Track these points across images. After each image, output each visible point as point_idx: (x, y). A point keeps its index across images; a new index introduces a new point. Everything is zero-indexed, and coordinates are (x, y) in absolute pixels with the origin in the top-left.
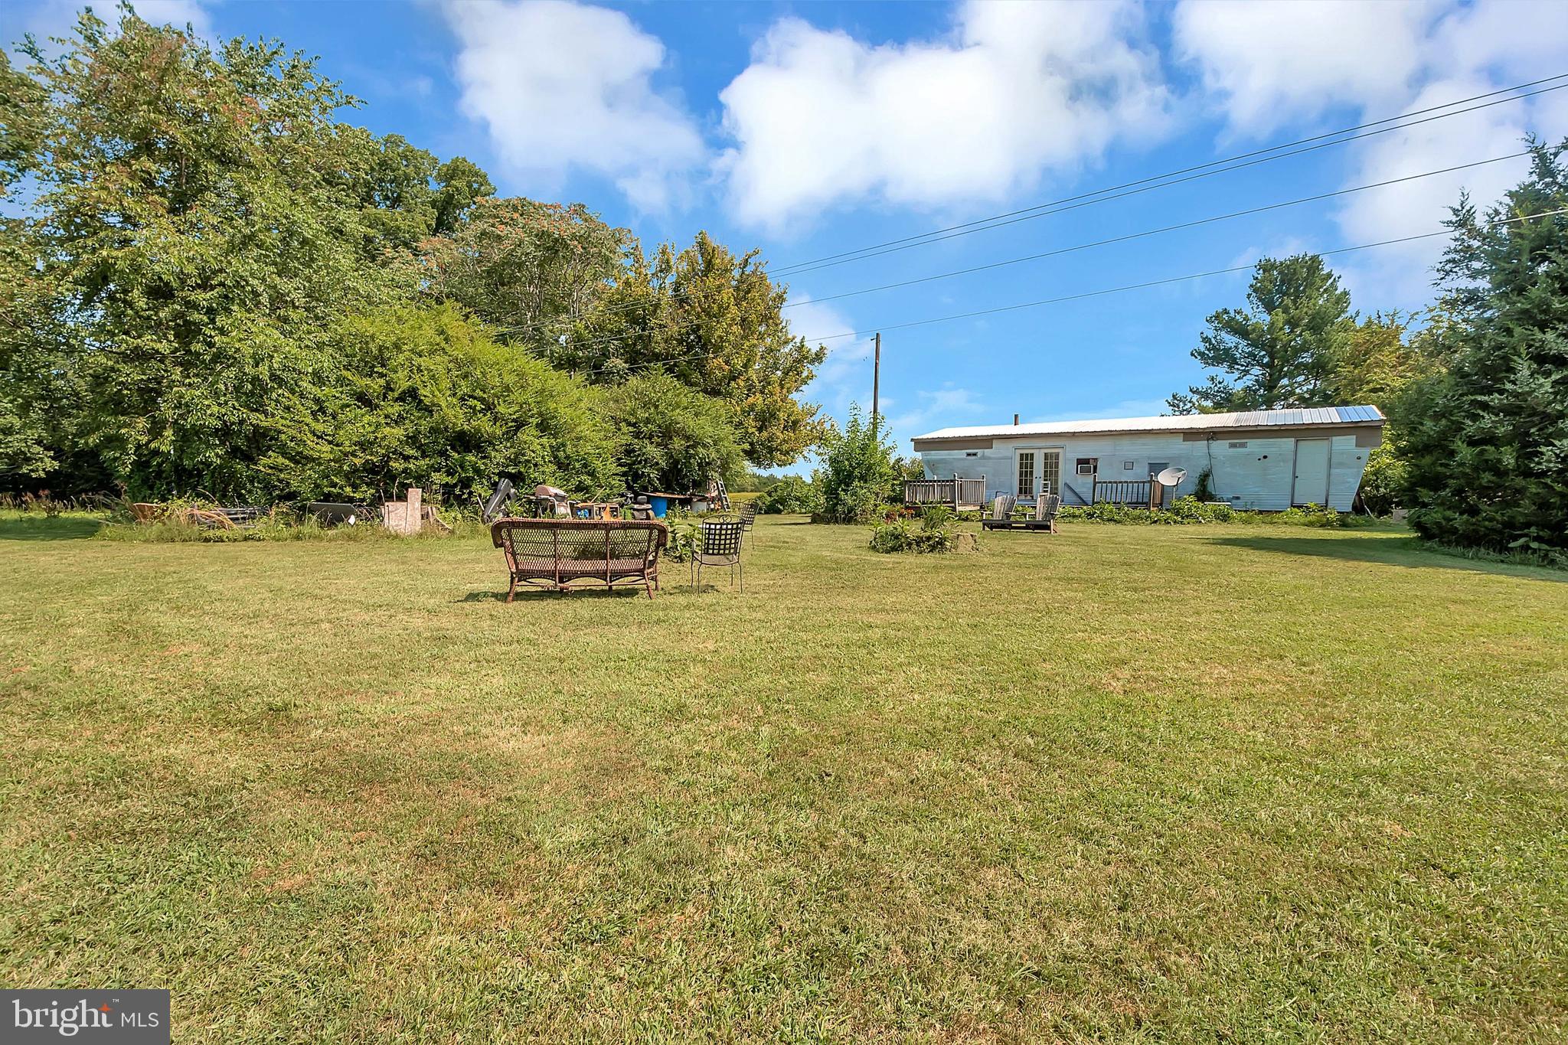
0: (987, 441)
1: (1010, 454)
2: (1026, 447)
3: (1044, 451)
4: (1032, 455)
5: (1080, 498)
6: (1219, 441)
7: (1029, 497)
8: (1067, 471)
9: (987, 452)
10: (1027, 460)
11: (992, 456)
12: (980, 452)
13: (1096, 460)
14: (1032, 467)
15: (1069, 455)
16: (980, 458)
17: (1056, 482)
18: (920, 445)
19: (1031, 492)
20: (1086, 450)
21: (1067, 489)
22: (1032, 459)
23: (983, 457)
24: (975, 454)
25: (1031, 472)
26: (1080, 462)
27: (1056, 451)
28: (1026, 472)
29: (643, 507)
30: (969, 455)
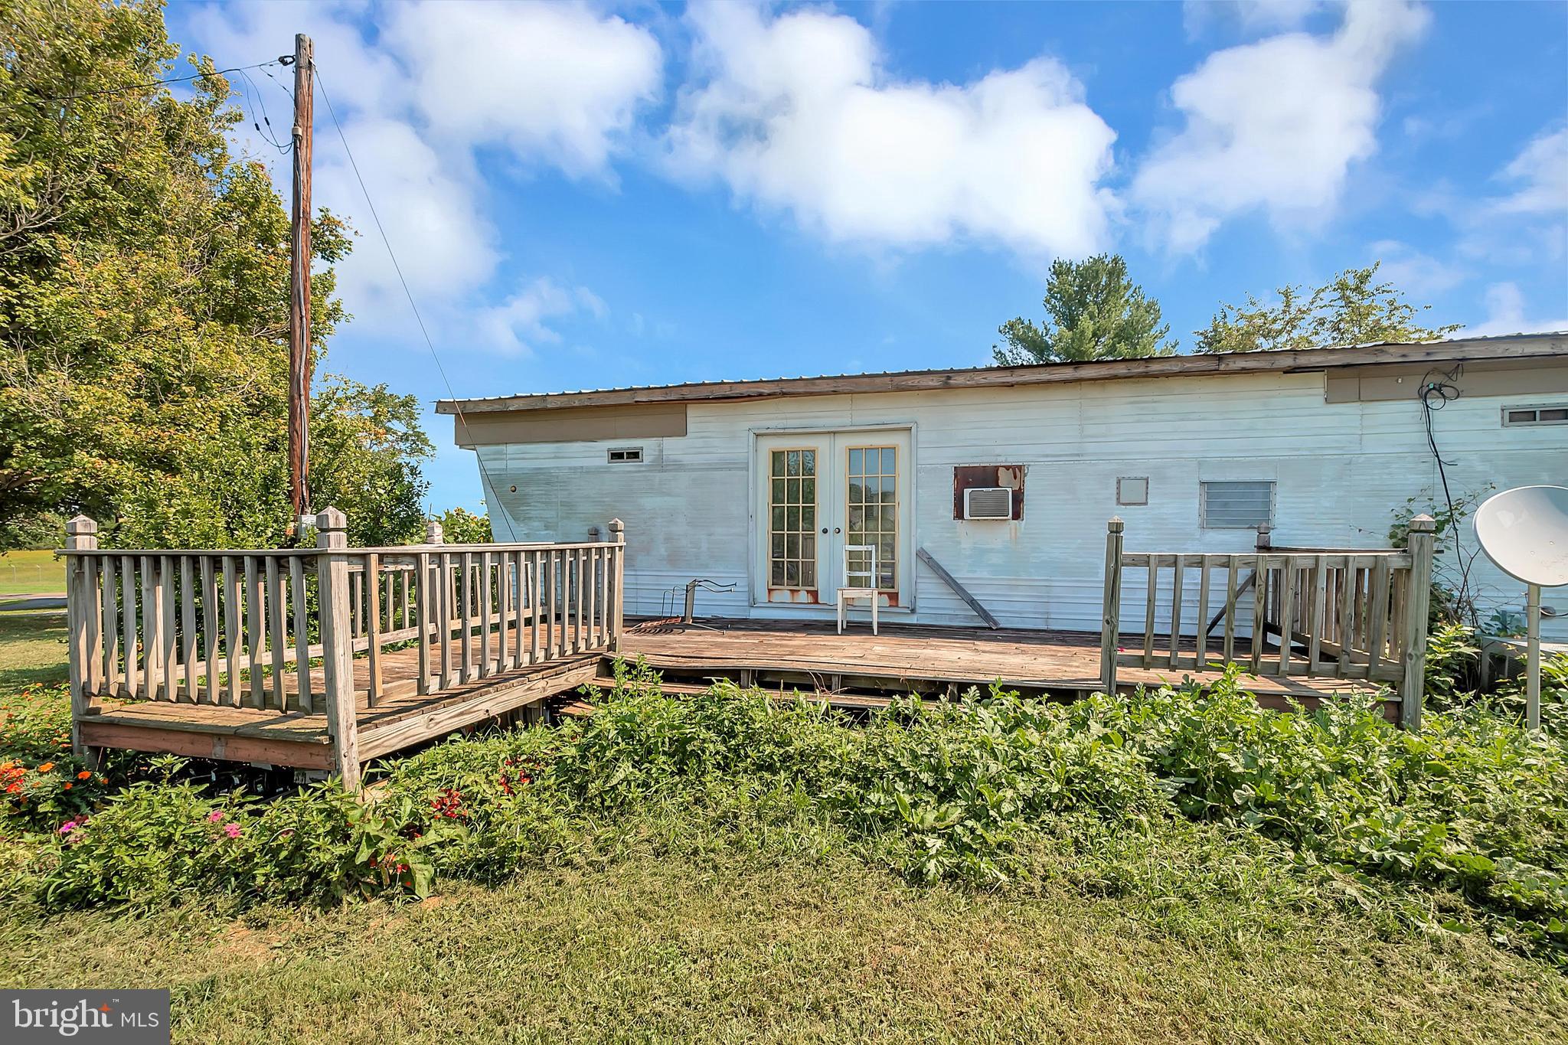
0: (670, 407)
2: (789, 429)
3: (844, 443)
4: (810, 456)
5: (973, 603)
6: (1463, 403)
7: (803, 597)
8: (925, 511)
9: (672, 446)
10: (793, 475)
11: (687, 459)
12: (648, 446)
13: (1017, 471)
14: (810, 498)
15: (929, 455)
16: (651, 468)
17: (889, 547)
18: (473, 422)
19: (810, 580)
20: (986, 435)
21: (925, 572)
22: (810, 470)
23: (660, 464)
24: (634, 455)
25: (810, 516)
26: (962, 478)
27: (886, 442)
28: (793, 513)
30: (617, 456)
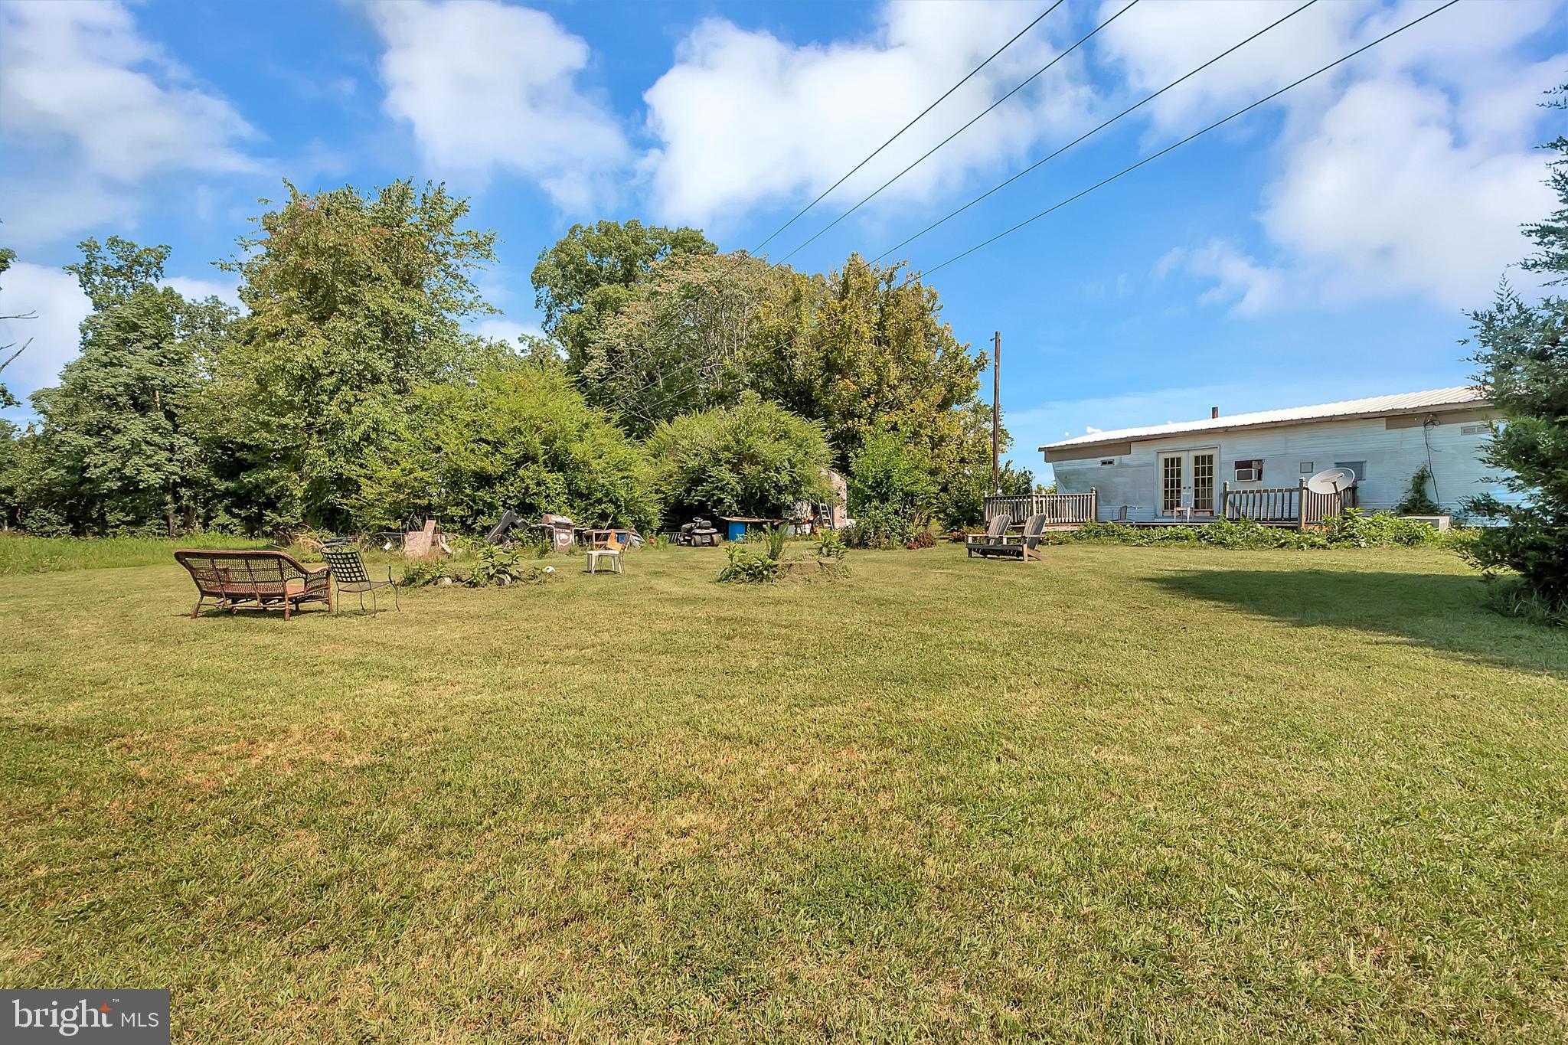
0: (1124, 445)
1: (1151, 460)
2: (1170, 450)
3: (1193, 454)
4: (1179, 459)
6: (1444, 427)
8: (1224, 477)
9: (1125, 458)
10: (1172, 466)
11: (1130, 463)
12: (1116, 459)
13: (1260, 461)
14: (1179, 475)
15: (1225, 457)
16: (1117, 467)
17: (1211, 492)
18: (1052, 454)
20: (1247, 449)
22: (1179, 464)
23: (1121, 465)
24: (1111, 462)
25: (1179, 481)
26: (1239, 465)
27: (1206, 453)
28: (1172, 481)
29: (705, 531)
30: (1104, 463)
